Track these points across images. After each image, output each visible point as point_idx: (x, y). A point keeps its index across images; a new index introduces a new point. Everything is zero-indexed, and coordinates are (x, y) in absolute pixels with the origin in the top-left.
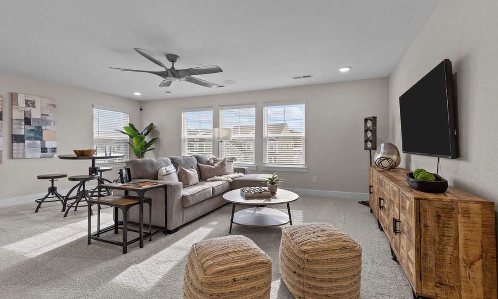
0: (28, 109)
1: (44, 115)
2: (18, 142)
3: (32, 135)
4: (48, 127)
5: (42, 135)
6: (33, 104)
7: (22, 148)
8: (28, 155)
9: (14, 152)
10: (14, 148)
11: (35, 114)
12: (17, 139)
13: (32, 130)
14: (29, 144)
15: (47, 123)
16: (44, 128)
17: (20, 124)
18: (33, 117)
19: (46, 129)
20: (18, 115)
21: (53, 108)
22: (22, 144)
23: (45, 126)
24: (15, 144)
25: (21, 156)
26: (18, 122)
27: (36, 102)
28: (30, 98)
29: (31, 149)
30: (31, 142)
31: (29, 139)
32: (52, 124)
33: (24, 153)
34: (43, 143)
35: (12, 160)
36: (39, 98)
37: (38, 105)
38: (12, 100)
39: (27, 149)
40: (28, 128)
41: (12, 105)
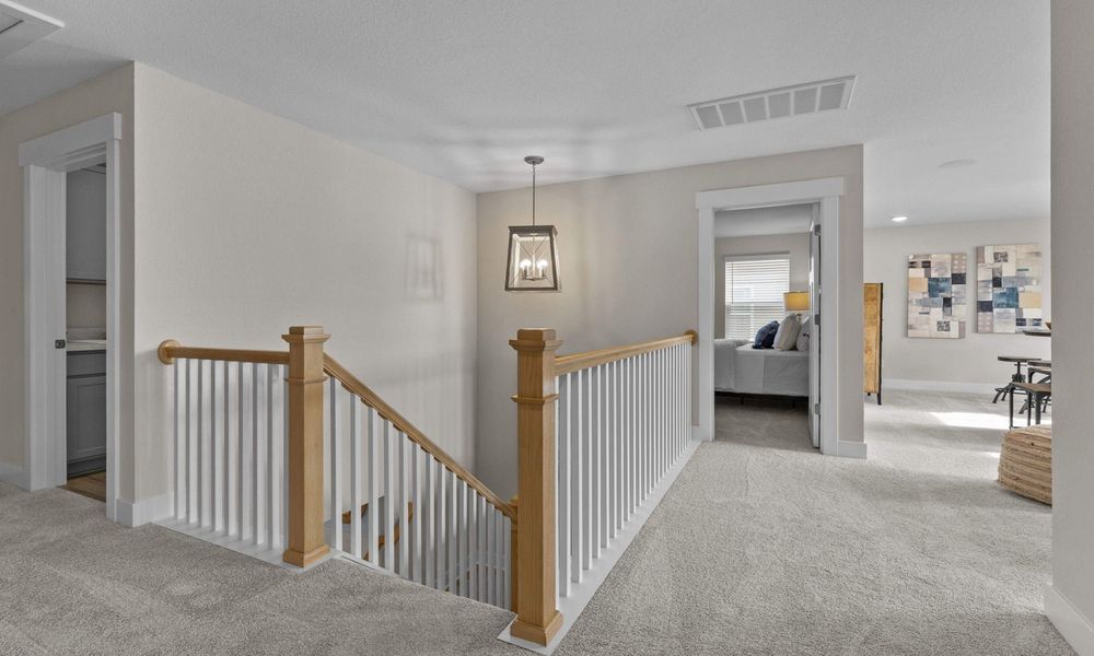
0: (997, 265)
1: (1022, 270)
2: (984, 311)
3: (1004, 300)
4: (1027, 288)
5: (1017, 301)
6: (1005, 257)
7: (989, 318)
8: (997, 329)
9: (980, 323)
10: (980, 318)
11: (1008, 270)
12: (985, 307)
13: (1003, 294)
14: (998, 313)
15: (1027, 281)
16: (1020, 289)
17: (986, 287)
18: (1004, 275)
19: (1023, 291)
20: (985, 275)
21: (1035, 258)
22: (989, 313)
23: (1021, 286)
24: (980, 314)
25: (988, 329)
26: (983, 284)
27: (1009, 253)
28: (1001, 250)
29: (1003, 320)
30: (1002, 310)
31: (998, 306)
32: (1034, 283)
33: (992, 326)
34: (1020, 311)
35: (976, 335)
36: (1013, 247)
37: (1011, 258)
38: (977, 257)
39: (996, 321)
40: (998, 291)
41: (977, 263)
